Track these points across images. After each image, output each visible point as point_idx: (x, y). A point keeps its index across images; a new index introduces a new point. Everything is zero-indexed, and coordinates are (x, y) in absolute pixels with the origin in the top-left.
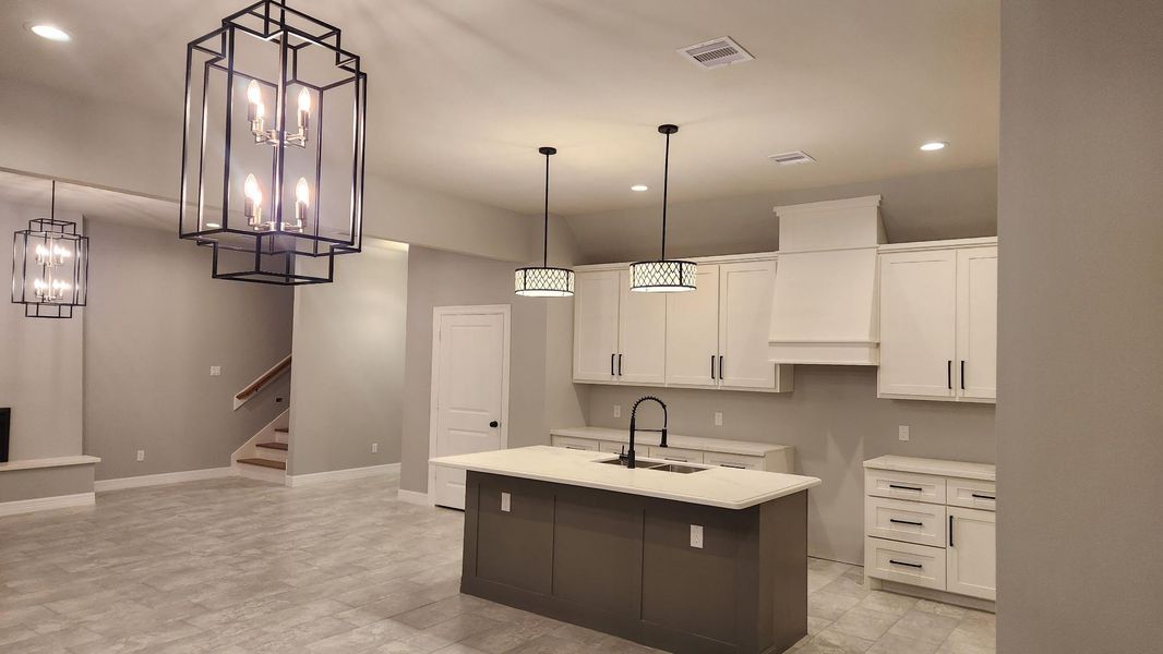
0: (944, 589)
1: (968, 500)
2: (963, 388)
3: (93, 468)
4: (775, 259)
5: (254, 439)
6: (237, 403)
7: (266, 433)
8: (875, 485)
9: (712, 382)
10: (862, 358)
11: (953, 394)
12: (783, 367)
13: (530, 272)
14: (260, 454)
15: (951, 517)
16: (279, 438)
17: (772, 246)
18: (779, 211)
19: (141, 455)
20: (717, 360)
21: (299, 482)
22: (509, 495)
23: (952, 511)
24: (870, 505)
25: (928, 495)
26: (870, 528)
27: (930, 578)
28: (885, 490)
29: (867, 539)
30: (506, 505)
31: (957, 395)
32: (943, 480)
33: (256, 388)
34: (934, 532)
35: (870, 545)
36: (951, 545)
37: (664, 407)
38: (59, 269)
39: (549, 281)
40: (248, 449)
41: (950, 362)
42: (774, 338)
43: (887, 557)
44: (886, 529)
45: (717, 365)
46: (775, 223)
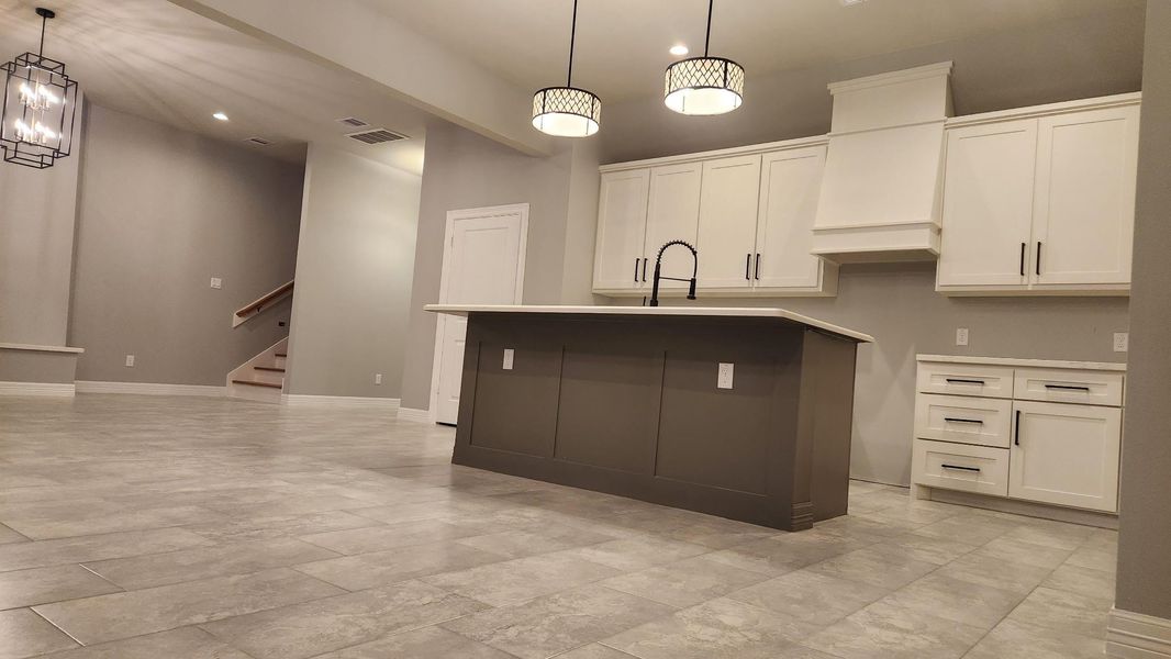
0: (1005, 495)
1: (1040, 392)
2: (1038, 273)
3: (75, 359)
4: (825, 144)
5: (252, 362)
6: (237, 321)
7: (264, 356)
8: (929, 378)
9: (745, 283)
10: (919, 241)
11: (1025, 282)
12: (829, 258)
13: (550, 93)
14: (257, 377)
15: (1018, 412)
16: (278, 363)
17: (823, 127)
18: (834, 88)
19: (130, 360)
20: (753, 258)
21: (294, 401)
22: (512, 351)
23: (1018, 406)
24: (922, 402)
25: (992, 388)
26: (920, 429)
27: (990, 483)
28: (942, 385)
29: (917, 443)
30: (508, 363)
31: (1031, 283)
32: (1012, 370)
33: (258, 307)
34: (997, 429)
35: (920, 449)
36: (1017, 443)
37: (695, 253)
38: (44, 114)
39: (572, 103)
40: (245, 370)
41: (1023, 245)
42: (818, 225)
43: (938, 461)
44: (939, 429)
45: (753, 264)
46: (828, 102)
